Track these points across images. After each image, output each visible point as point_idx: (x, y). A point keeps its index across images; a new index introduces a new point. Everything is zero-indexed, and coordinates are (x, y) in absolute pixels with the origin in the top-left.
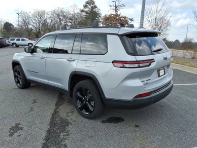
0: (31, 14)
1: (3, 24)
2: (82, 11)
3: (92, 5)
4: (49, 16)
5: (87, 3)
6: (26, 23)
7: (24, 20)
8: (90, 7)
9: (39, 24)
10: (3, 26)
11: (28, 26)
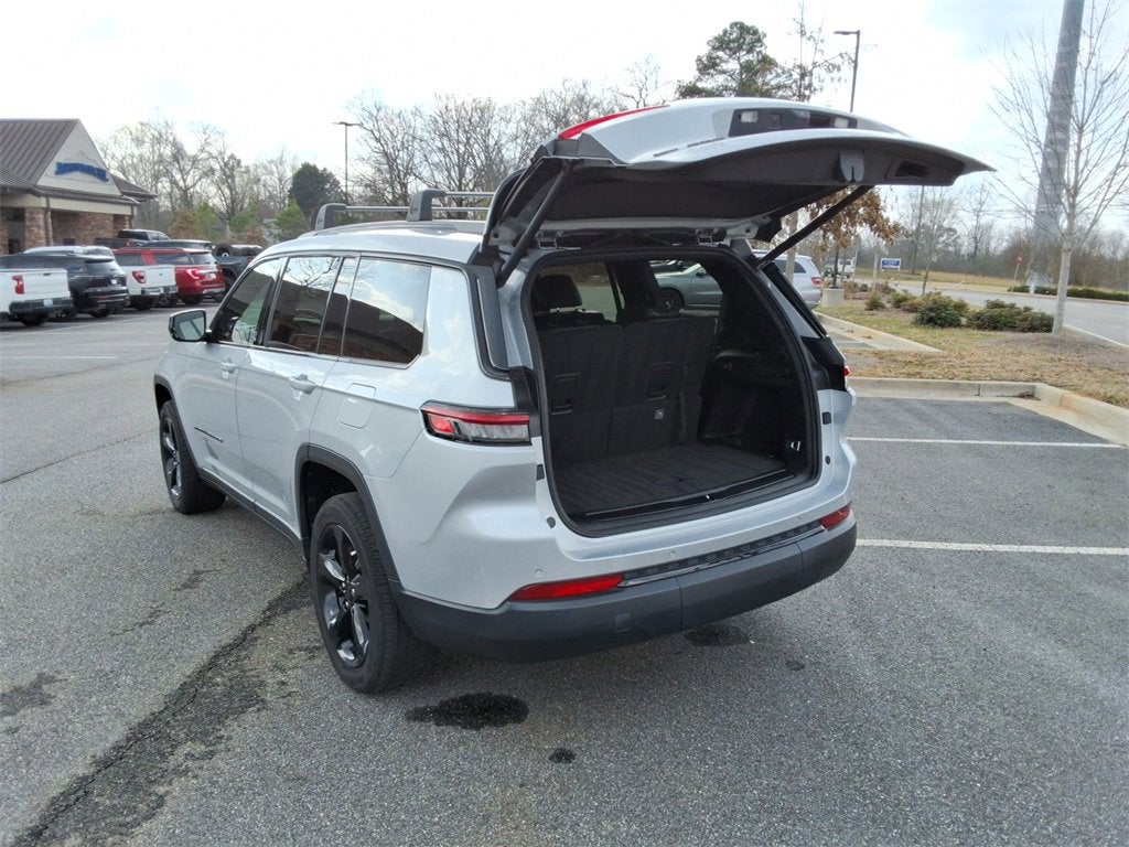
0: (419, 123)
1: (289, 174)
2: (690, 91)
3: (745, 57)
4: (512, 129)
5: (722, 43)
6: (394, 168)
7: (385, 154)
8: (733, 65)
9: (462, 174)
10: (289, 186)
11: (404, 185)
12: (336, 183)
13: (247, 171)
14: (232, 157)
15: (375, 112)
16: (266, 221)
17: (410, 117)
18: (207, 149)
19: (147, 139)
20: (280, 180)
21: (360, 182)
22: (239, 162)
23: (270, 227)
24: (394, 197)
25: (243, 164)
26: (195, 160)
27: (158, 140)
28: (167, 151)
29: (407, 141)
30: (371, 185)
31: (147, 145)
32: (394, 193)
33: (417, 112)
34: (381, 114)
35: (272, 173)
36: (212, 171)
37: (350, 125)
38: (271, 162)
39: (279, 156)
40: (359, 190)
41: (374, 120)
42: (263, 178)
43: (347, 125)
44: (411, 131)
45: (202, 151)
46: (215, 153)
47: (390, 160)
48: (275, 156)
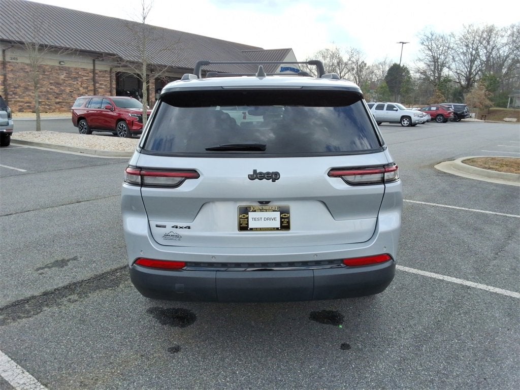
0: (452, 40)
1: (387, 69)
6: (436, 63)
10: (386, 74)
11: (440, 72)
12: (408, 72)
13: (369, 68)
14: (363, 62)
15: (430, 37)
16: (371, 91)
17: (449, 38)
18: (351, 59)
19: (328, 56)
20: (383, 71)
21: (418, 71)
22: (365, 64)
23: (372, 93)
24: (434, 78)
25: (367, 65)
26: (346, 64)
27: (332, 56)
28: (335, 61)
29: (445, 50)
30: (424, 73)
31: (328, 59)
32: (434, 76)
33: (452, 35)
34: (434, 37)
35: (379, 69)
36: (353, 69)
37: (405, 43)
38: (380, 63)
39: (384, 60)
40: (418, 75)
41: (430, 41)
42: (375, 71)
43: (403, 43)
44: (447, 45)
45: (350, 60)
46: (355, 61)
47: (435, 60)
48: (382, 60)
